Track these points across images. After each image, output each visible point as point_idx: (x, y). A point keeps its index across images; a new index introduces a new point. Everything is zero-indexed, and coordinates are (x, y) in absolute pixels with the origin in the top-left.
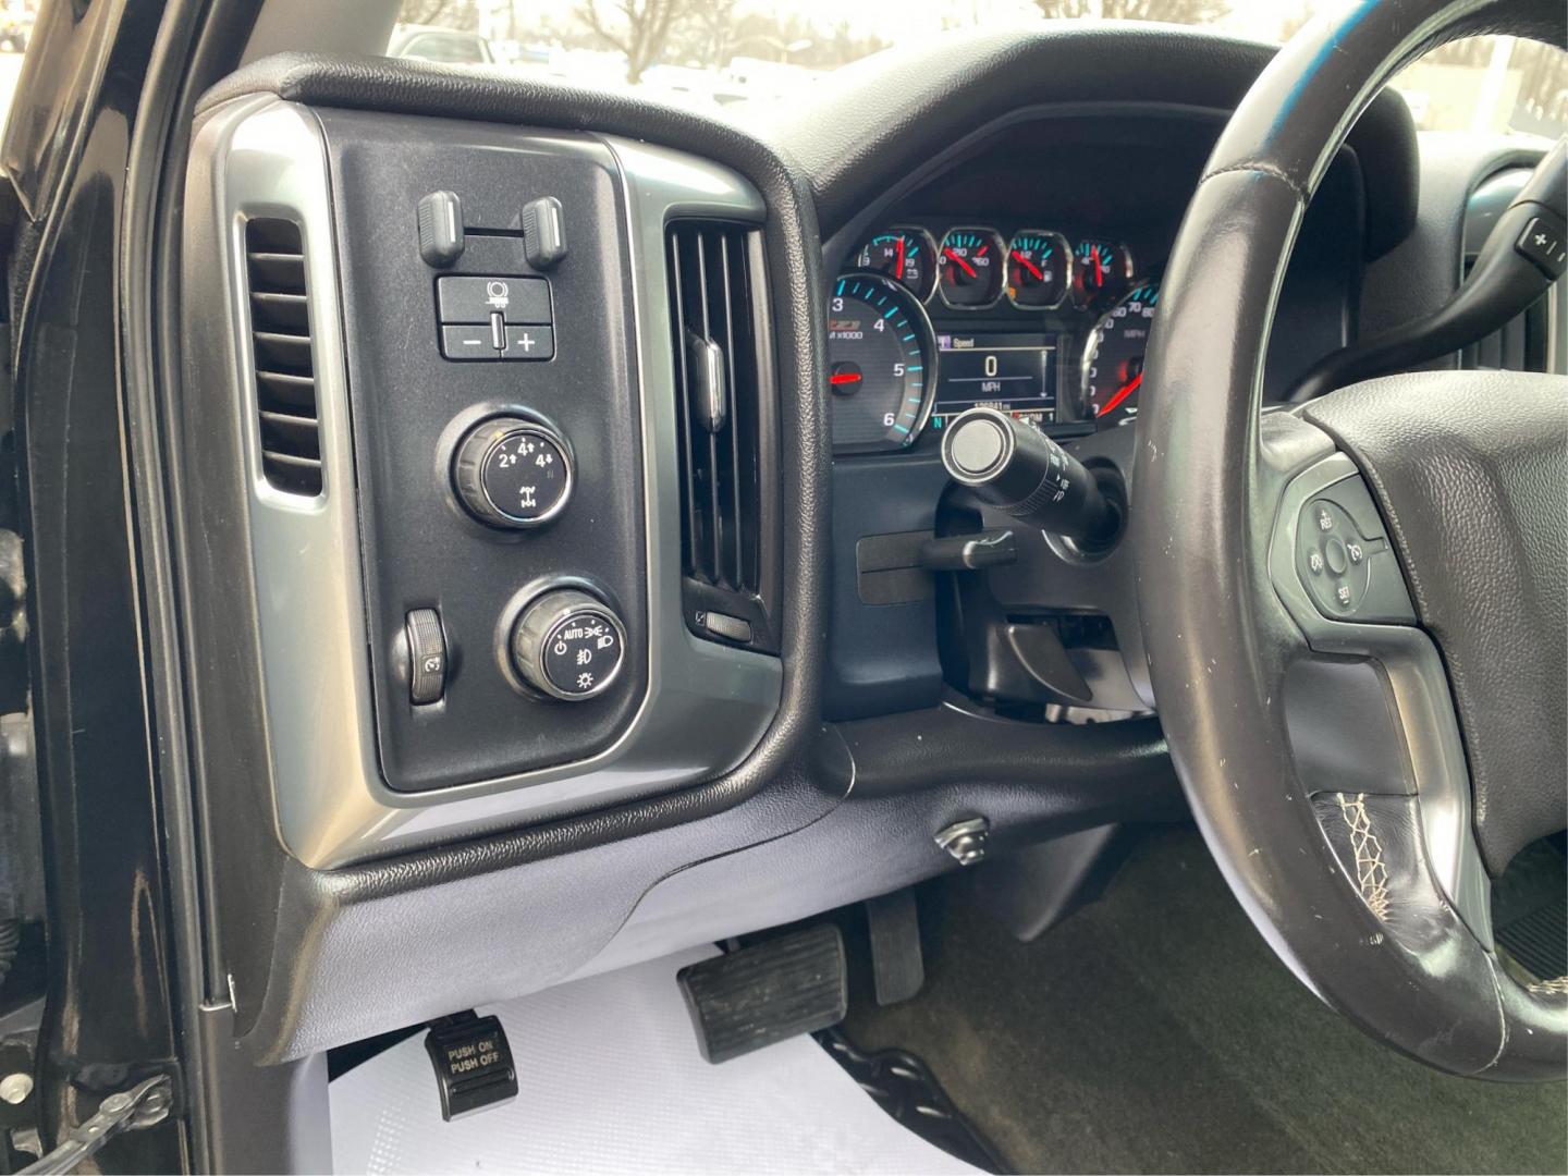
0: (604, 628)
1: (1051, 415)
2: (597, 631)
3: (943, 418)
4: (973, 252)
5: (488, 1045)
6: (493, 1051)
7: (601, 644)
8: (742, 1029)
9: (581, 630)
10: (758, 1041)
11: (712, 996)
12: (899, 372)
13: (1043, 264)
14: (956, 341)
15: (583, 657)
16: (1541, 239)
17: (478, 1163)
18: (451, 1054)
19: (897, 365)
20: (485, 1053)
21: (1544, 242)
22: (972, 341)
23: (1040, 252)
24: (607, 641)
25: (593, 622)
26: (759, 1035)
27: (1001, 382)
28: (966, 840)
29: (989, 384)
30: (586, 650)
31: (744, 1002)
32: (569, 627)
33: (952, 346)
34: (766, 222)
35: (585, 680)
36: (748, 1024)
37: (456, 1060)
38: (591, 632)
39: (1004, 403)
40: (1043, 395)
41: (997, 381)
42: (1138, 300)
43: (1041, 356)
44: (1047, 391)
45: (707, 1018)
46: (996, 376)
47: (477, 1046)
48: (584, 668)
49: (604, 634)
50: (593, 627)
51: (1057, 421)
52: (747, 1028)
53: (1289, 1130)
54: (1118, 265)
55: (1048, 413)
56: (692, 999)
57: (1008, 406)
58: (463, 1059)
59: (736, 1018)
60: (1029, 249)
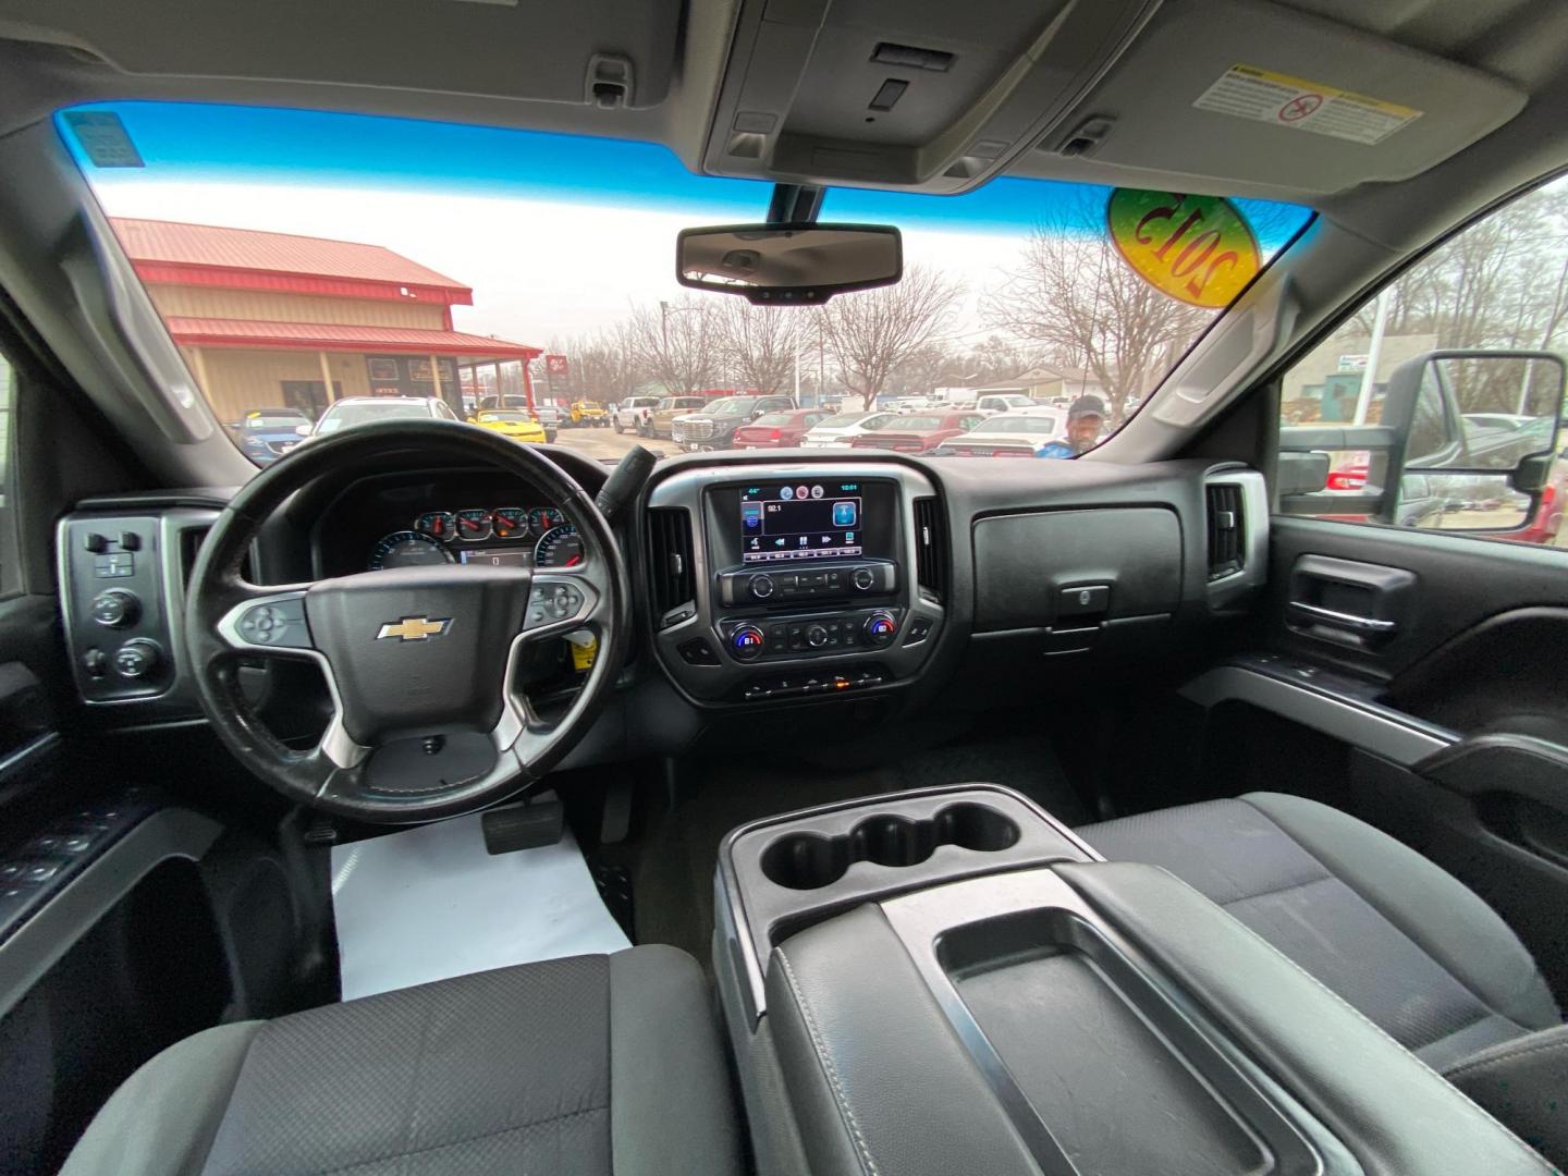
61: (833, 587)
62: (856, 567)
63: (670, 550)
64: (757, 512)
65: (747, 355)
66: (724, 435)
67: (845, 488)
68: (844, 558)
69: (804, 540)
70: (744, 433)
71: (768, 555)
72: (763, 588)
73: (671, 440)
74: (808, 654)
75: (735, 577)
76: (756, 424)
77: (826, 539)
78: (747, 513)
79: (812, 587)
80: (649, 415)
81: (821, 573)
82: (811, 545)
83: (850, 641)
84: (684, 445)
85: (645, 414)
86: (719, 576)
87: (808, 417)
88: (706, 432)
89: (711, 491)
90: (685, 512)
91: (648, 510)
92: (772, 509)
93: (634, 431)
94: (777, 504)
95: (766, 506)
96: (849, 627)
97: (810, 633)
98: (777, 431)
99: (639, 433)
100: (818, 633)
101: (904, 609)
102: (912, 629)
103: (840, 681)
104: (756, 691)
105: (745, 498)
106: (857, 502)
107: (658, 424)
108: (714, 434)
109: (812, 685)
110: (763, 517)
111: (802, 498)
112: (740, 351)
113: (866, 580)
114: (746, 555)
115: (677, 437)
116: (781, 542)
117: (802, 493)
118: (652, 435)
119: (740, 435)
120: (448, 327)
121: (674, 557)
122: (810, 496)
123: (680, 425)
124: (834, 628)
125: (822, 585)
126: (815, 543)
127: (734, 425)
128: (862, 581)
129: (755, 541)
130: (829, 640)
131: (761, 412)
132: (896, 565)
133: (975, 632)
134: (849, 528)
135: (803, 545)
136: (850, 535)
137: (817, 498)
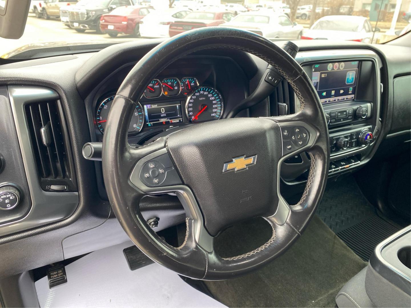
0: (11, 195)
1: (181, 120)
2: (10, 195)
3: (151, 124)
4: (154, 85)
5: (61, 271)
6: (62, 272)
7: (11, 198)
8: (139, 262)
9: (5, 196)
10: (143, 265)
11: (131, 255)
12: (136, 115)
13: (175, 85)
14: (152, 106)
15: (7, 201)
16: (270, 78)
17: (79, 295)
18: (51, 274)
19: (135, 113)
20: (60, 273)
21: (271, 78)
22: (157, 105)
23: (173, 82)
24: (13, 197)
25: (8, 194)
26: (144, 263)
27: (166, 114)
28: (153, 223)
29: (163, 115)
30: (7, 200)
31: (139, 256)
32: (2, 195)
33: (151, 107)
34: (60, 98)
35: (9, 206)
36: (141, 261)
37: (52, 275)
38: (8, 196)
39: (167, 119)
40: (178, 116)
41: (165, 114)
42: (202, 91)
43: (177, 107)
44: (179, 115)
45: (129, 260)
46: (165, 112)
47: (58, 272)
48: (8, 203)
49: (12, 196)
50: (8, 195)
51: (183, 121)
52: (140, 262)
53: (266, 281)
54: (195, 83)
55: (180, 120)
56: (126, 256)
57: (169, 119)
58: (54, 275)
59: (137, 260)
60: (170, 82)
64: (317, 78)
66: (93, 18)
68: (347, 101)
69: (333, 92)
70: (106, 18)
73: (60, 20)
76: (112, 13)
77: (342, 92)
78: (313, 79)
80: (42, 6)
82: (336, 95)
83: (354, 144)
84: (69, 23)
85: (40, 5)
87: (142, 10)
88: (83, 17)
92: (323, 76)
93: (34, 15)
94: (325, 73)
96: (354, 138)
97: (343, 142)
98: (125, 17)
99: (37, 16)
101: (372, 126)
105: (313, 70)
106: (356, 71)
107: (50, 11)
108: (88, 18)
109: (335, 168)
110: (318, 81)
111: (336, 69)
113: (365, 113)
115: (64, 19)
116: (324, 94)
117: (336, 67)
118: (45, 18)
119: (103, 19)
122: (339, 68)
123: (65, 13)
127: (99, 13)
131: (114, 6)
132: (372, 104)
133: (388, 134)
134: (351, 85)
135: (333, 95)
136: (351, 89)
137: (341, 69)
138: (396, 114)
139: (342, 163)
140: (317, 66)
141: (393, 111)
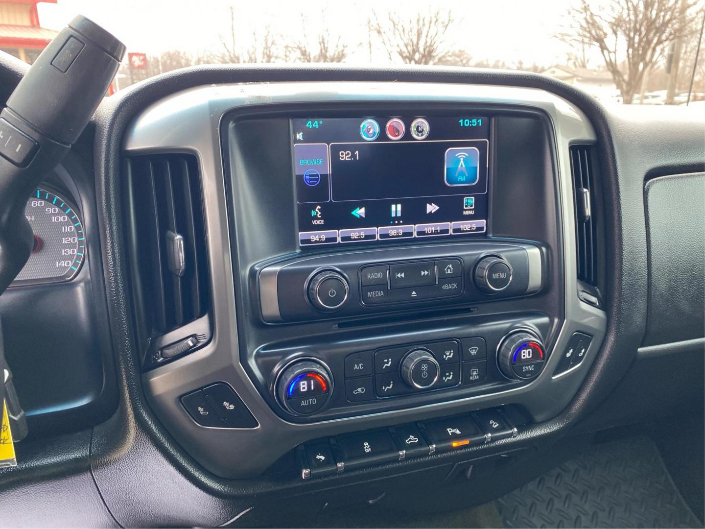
61: (446, 287)
62: (483, 253)
63: (165, 227)
64: (320, 162)
65: (305, 51)
67: (465, 123)
68: (460, 237)
69: (396, 209)
71: (338, 234)
72: (332, 293)
74: (409, 401)
75: (281, 274)
77: (432, 208)
78: (303, 162)
79: (414, 288)
81: (427, 264)
82: (408, 217)
83: (475, 375)
86: (253, 273)
89: (236, 121)
90: (192, 160)
91: (124, 157)
92: (345, 156)
94: (352, 149)
95: (335, 151)
96: (474, 352)
97: (412, 366)
100: (425, 367)
101: (556, 320)
102: (567, 351)
103: (455, 437)
104: (320, 464)
105: (299, 136)
106: (482, 147)
109: (413, 445)
110: (329, 171)
111: (394, 138)
112: (300, 48)
113: (502, 276)
114: (302, 235)
116: (360, 212)
117: (395, 131)
120: (35, 22)
121: (173, 240)
122: (408, 135)
124: (449, 355)
125: (429, 285)
126: (414, 214)
128: (495, 276)
129: (317, 212)
130: (443, 374)
132: (544, 249)
133: (642, 346)
134: (467, 191)
135: (396, 218)
136: (469, 201)
137: (419, 138)
138: (661, 285)
139: (450, 431)
140: (313, 124)
141: (649, 274)
